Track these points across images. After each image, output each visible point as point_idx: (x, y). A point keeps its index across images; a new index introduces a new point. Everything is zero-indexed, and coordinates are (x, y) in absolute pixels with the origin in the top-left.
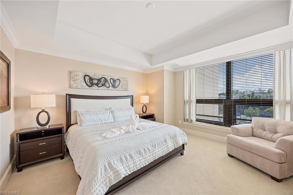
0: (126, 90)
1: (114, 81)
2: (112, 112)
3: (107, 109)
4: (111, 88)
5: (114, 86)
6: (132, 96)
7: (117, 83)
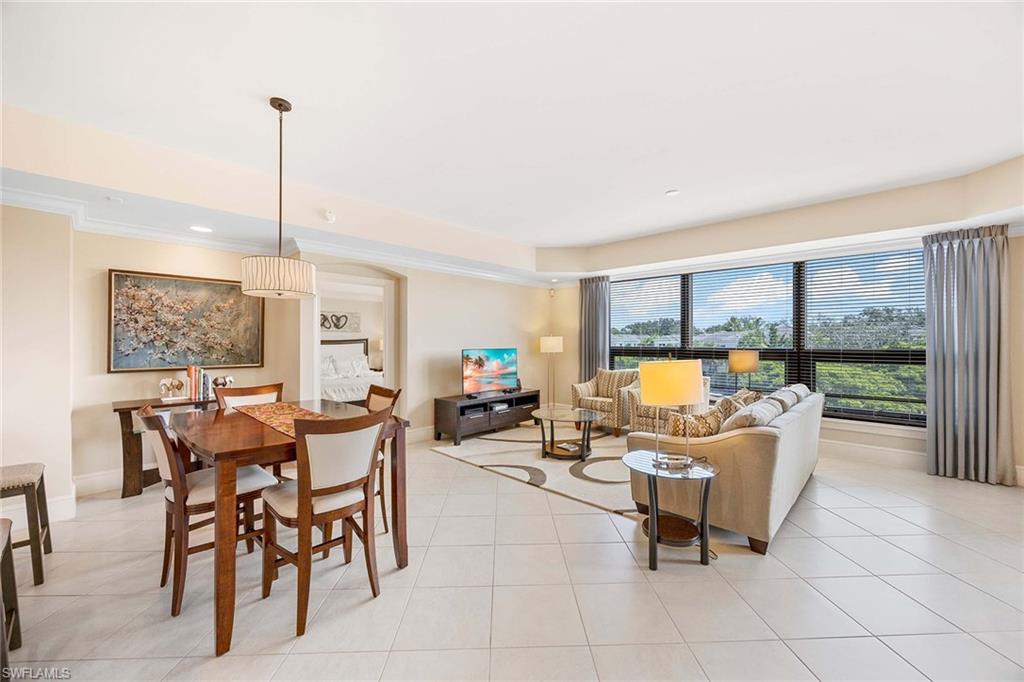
0: (357, 330)
1: (338, 319)
2: (333, 361)
3: (326, 358)
4: (333, 328)
5: (336, 326)
6: (367, 340)
7: (343, 320)
